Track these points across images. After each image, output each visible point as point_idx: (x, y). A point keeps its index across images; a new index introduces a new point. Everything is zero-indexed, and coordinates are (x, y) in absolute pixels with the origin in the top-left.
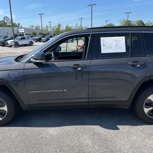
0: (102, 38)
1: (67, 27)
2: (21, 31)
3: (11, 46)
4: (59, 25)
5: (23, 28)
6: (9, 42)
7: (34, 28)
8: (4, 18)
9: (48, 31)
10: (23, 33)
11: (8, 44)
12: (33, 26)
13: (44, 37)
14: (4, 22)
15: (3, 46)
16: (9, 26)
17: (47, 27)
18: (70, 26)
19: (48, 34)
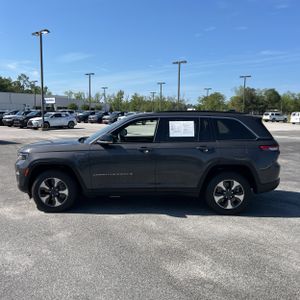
0: (170, 122)
1: (135, 97)
2: (50, 101)
3: (36, 129)
4: (121, 94)
5: (53, 96)
6: (34, 121)
7: (73, 97)
8: (20, 78)
9: (98, 102)
10: (53, 105)
11: (31, 124)
12: (71, 93)
13: (93, 114)
14: (19, 84)
15: (22, 127)
16: (28, 91)
17: (97, 95)
18: (140, 94)
19: (100, 109)
